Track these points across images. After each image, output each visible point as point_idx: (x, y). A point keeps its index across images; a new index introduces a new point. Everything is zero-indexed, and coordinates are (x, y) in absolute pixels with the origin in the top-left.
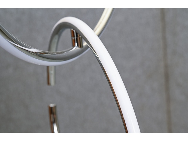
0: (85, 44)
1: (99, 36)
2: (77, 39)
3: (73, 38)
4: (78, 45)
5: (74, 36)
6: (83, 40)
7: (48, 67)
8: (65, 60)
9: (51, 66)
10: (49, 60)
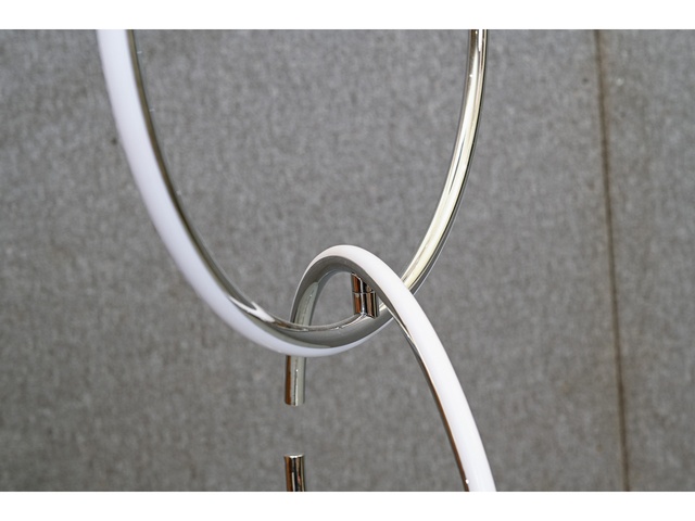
0: (382, 307)
1: (412, 291)
2: (365, 296)
3: (357, 295)
4: (366, 311)
5: (359, 292)
6: (380, 300)
7: (288, 358)
8: (332, 347)
9: (297, 357)
10: (294, 341)
